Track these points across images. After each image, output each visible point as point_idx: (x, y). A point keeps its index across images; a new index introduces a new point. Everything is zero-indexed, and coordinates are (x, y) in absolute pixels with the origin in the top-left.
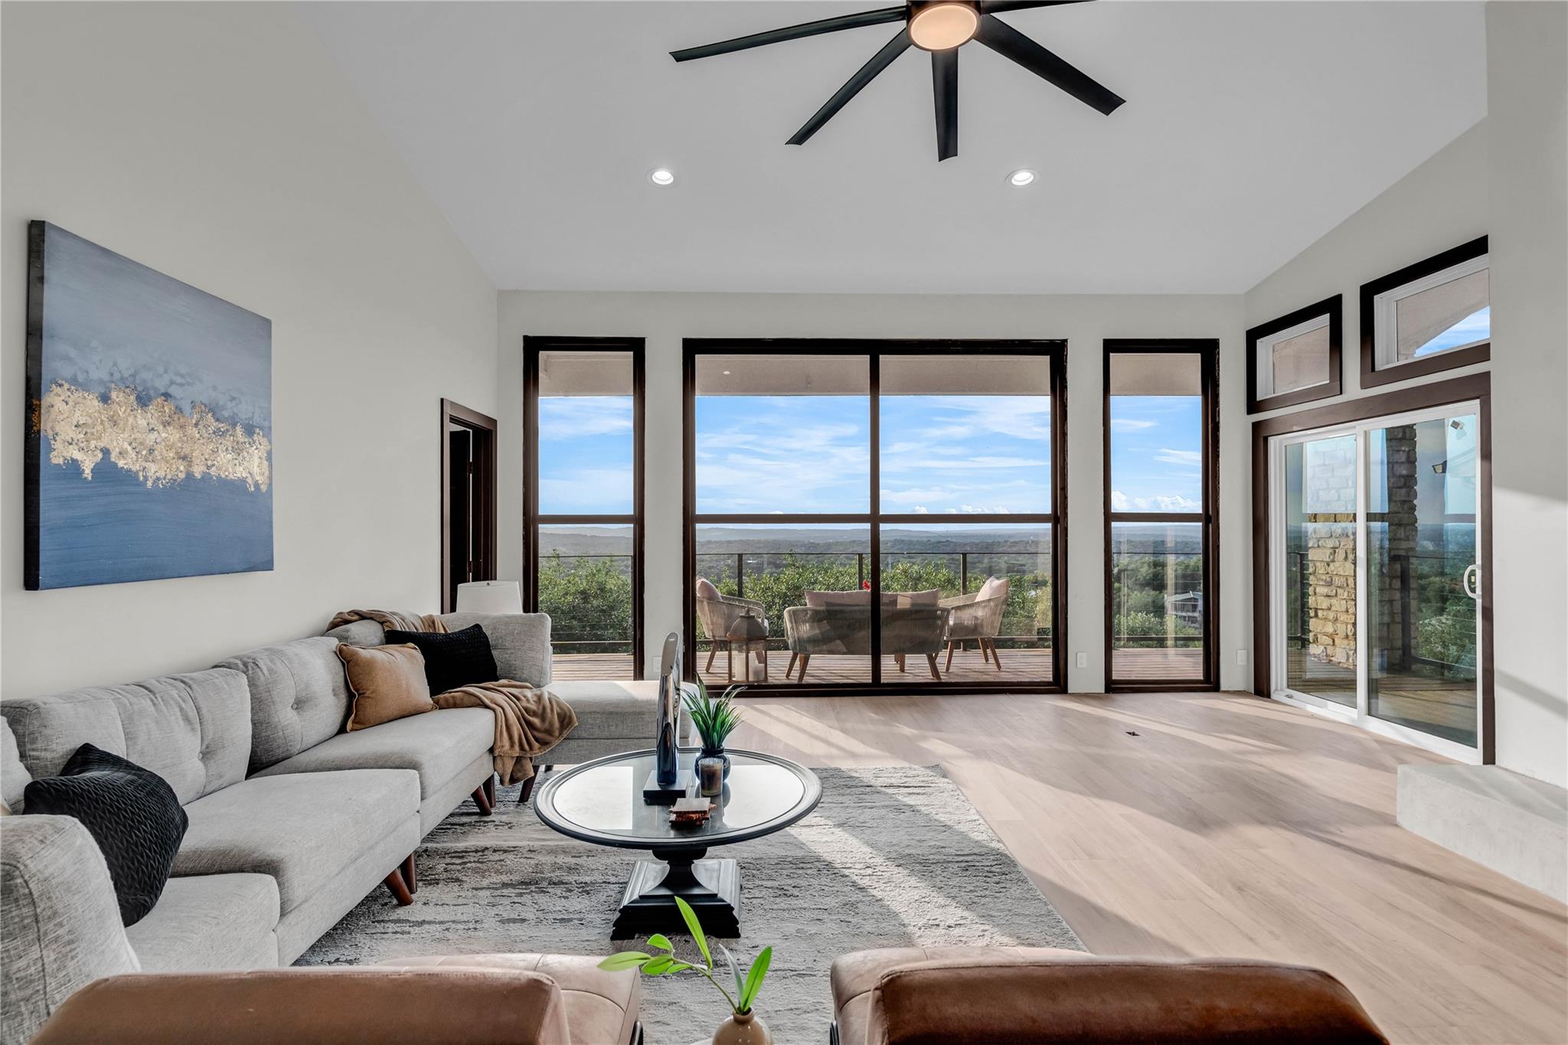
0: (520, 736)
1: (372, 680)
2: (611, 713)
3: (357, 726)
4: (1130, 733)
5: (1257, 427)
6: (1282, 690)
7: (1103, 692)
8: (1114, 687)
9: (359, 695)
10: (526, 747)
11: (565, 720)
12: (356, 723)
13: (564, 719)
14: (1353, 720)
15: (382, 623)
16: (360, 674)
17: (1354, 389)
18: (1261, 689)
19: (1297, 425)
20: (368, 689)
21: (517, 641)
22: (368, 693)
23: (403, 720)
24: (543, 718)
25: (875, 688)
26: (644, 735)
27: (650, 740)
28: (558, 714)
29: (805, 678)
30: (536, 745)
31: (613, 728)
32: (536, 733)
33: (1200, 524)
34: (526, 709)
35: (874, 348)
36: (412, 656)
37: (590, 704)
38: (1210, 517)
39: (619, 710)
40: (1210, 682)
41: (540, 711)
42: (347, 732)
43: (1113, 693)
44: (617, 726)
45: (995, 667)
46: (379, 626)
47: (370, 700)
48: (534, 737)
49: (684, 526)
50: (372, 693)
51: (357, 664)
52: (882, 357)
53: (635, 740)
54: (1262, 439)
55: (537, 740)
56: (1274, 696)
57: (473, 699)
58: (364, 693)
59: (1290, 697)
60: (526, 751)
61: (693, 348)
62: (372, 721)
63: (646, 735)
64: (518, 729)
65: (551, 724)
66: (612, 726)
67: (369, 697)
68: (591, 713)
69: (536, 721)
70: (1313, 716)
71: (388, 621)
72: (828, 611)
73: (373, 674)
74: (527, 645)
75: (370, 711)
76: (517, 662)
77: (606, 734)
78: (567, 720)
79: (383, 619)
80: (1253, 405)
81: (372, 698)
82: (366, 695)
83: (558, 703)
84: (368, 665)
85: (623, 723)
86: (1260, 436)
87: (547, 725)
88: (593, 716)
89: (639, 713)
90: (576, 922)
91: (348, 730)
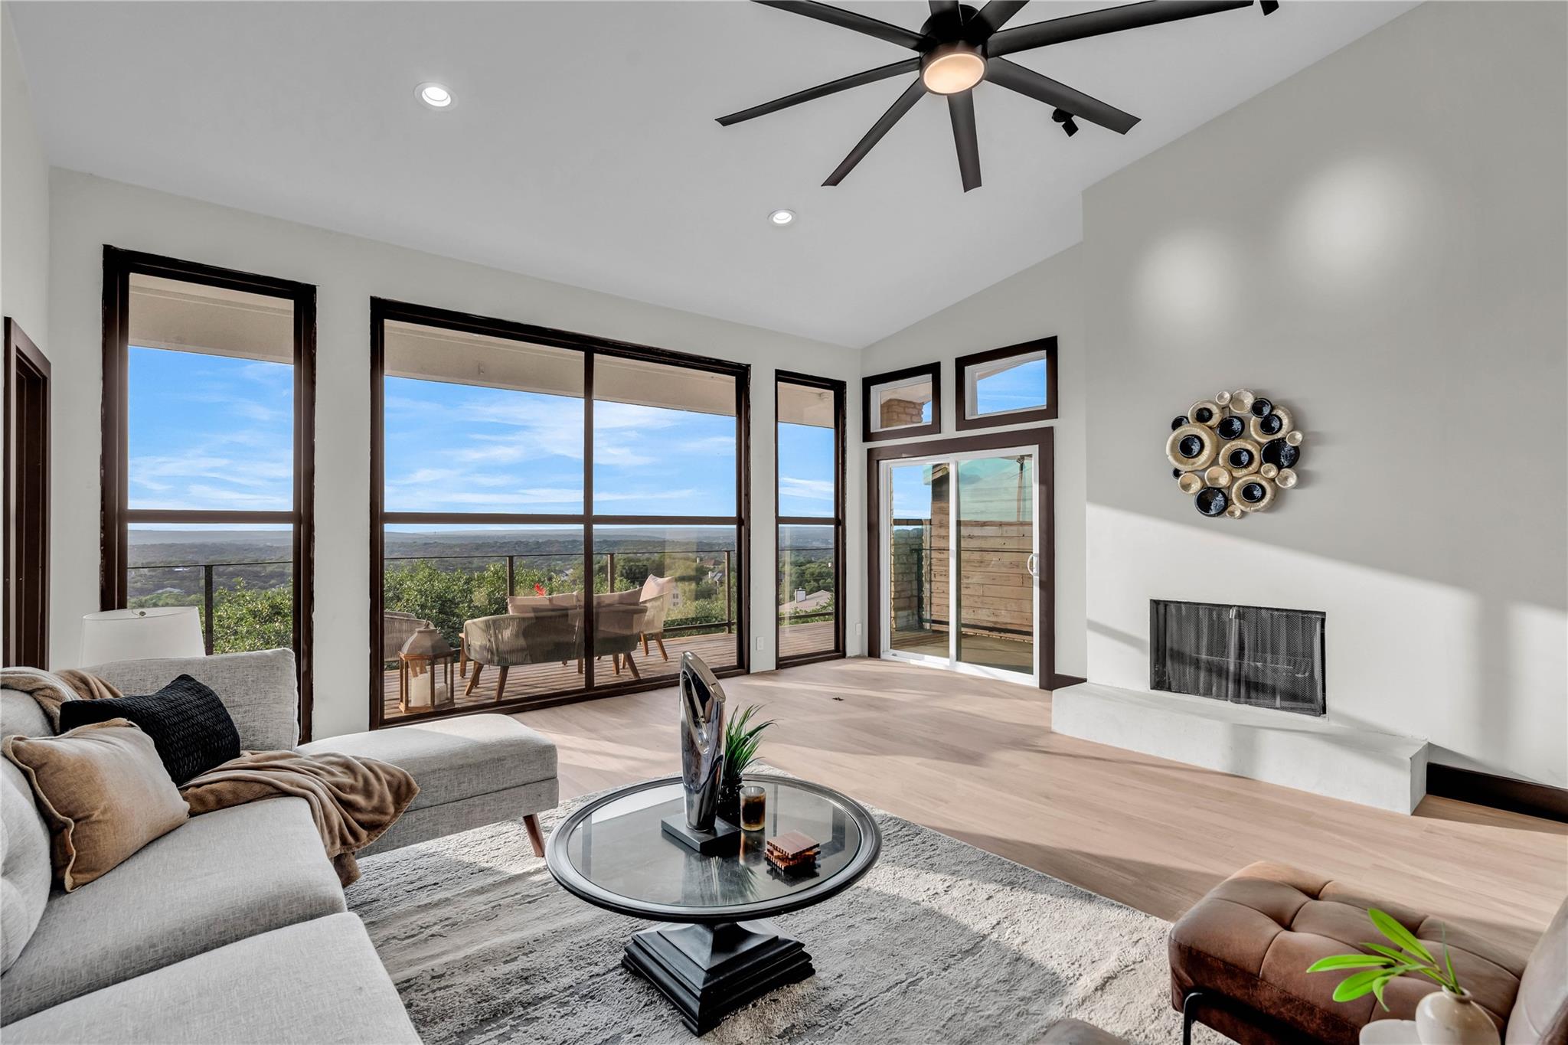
0: (340, 825)
1: (99, 790)
2: (462, 766)
3: (81, 878)
4: (836, 699)
5: (870, 451)
6: (887, 651)
7: (775, 668)
8: (783, 663)
9: (76, 821)
10: (351, 839)
11: (402, 791)
12: (80, 872)
13: (399, 787)
14: (947, 666)
15: (30, 693)
16: (69, 785)
17: (949, 430)
18: (873, 652)
19: (905, 453)
20: (94, 809)
21: (254, 693)
22: (96, 815)
23: (155, 845)
24: (368, 793)
25: (590, 693)
26: (505, 786)
27: (512, 790)
28: (389, 784)
29: (504, 694)
30: (363, 833)
31: (464, 786)
32: (359, 816)
33: (833, 526)
34: (338, 786)
35: (590, 346)
36: (133, 736)
37: (427, 760)
38: (839, 522)
39: (471, 761)
40: (839, 652)
41: (360, 784)
42: (68, 893)
43: (782, 668)
44: (469, 783)
45: (662, 659)
46: (27, 697)
47: (103, 826)
48: (357, 821)
49: (371, 526)
50: (104, 812)
51: (59, 769)
52: (597, 356)
53: (494, 794)
54: (876, 462)
55: (362, 824)
56: (883, 656)
57: (257, 787)
58: (88, 817)
59: (894, 655)
60: (350, 844)
61: (382, 310)
62: (111, 862)
63: (507, 786)
64: (337, 816)
65: (382, 800)
66: (464, 782)
67: (99, 822)
68: (434, 771)
69: (359, 799)
70: (919, 667)
71: (47, 687)
72: (537, 618)
73: (98, 781)
74: (271, 696)
75: (109, 843)
76: (256, 723)
77: (456, 795)
78: (404, 789)
79: (35, 686)
80: (867, 436)
81: (106, 822)
82: (93, 818)
83: (382, 768)
84: (83, 766)
85: (477, 775)
86: (873, 460)
87: (375, 801)
88: (437, 775)
89: (499, 760)
90: (627, 1037)
91: (68, 889)
